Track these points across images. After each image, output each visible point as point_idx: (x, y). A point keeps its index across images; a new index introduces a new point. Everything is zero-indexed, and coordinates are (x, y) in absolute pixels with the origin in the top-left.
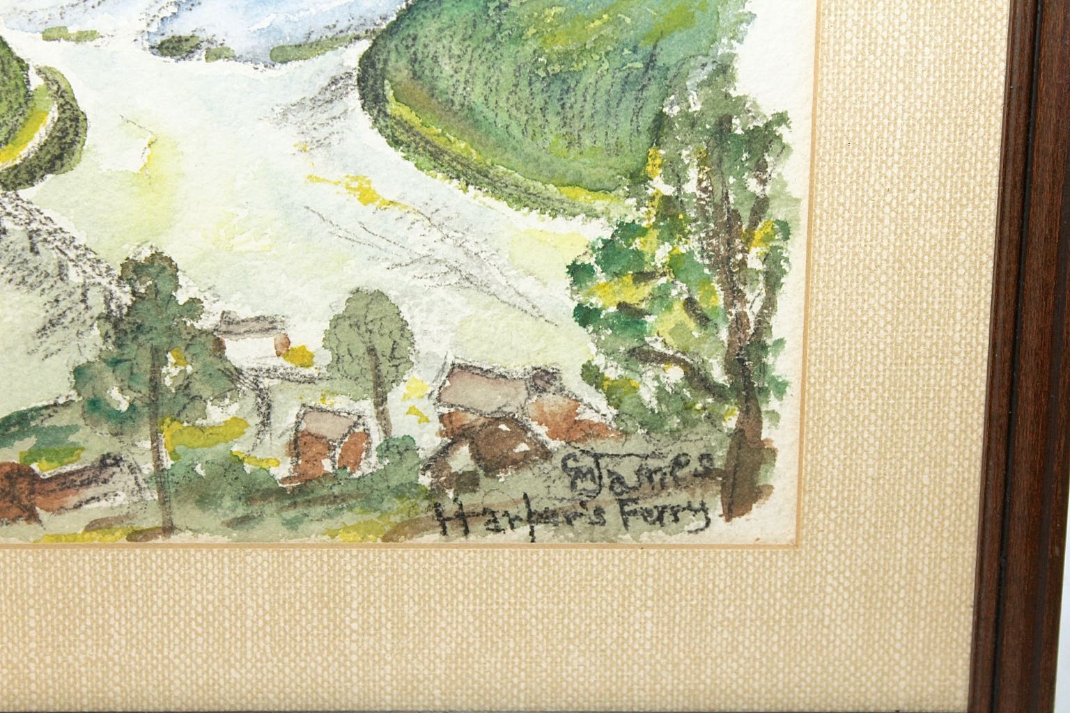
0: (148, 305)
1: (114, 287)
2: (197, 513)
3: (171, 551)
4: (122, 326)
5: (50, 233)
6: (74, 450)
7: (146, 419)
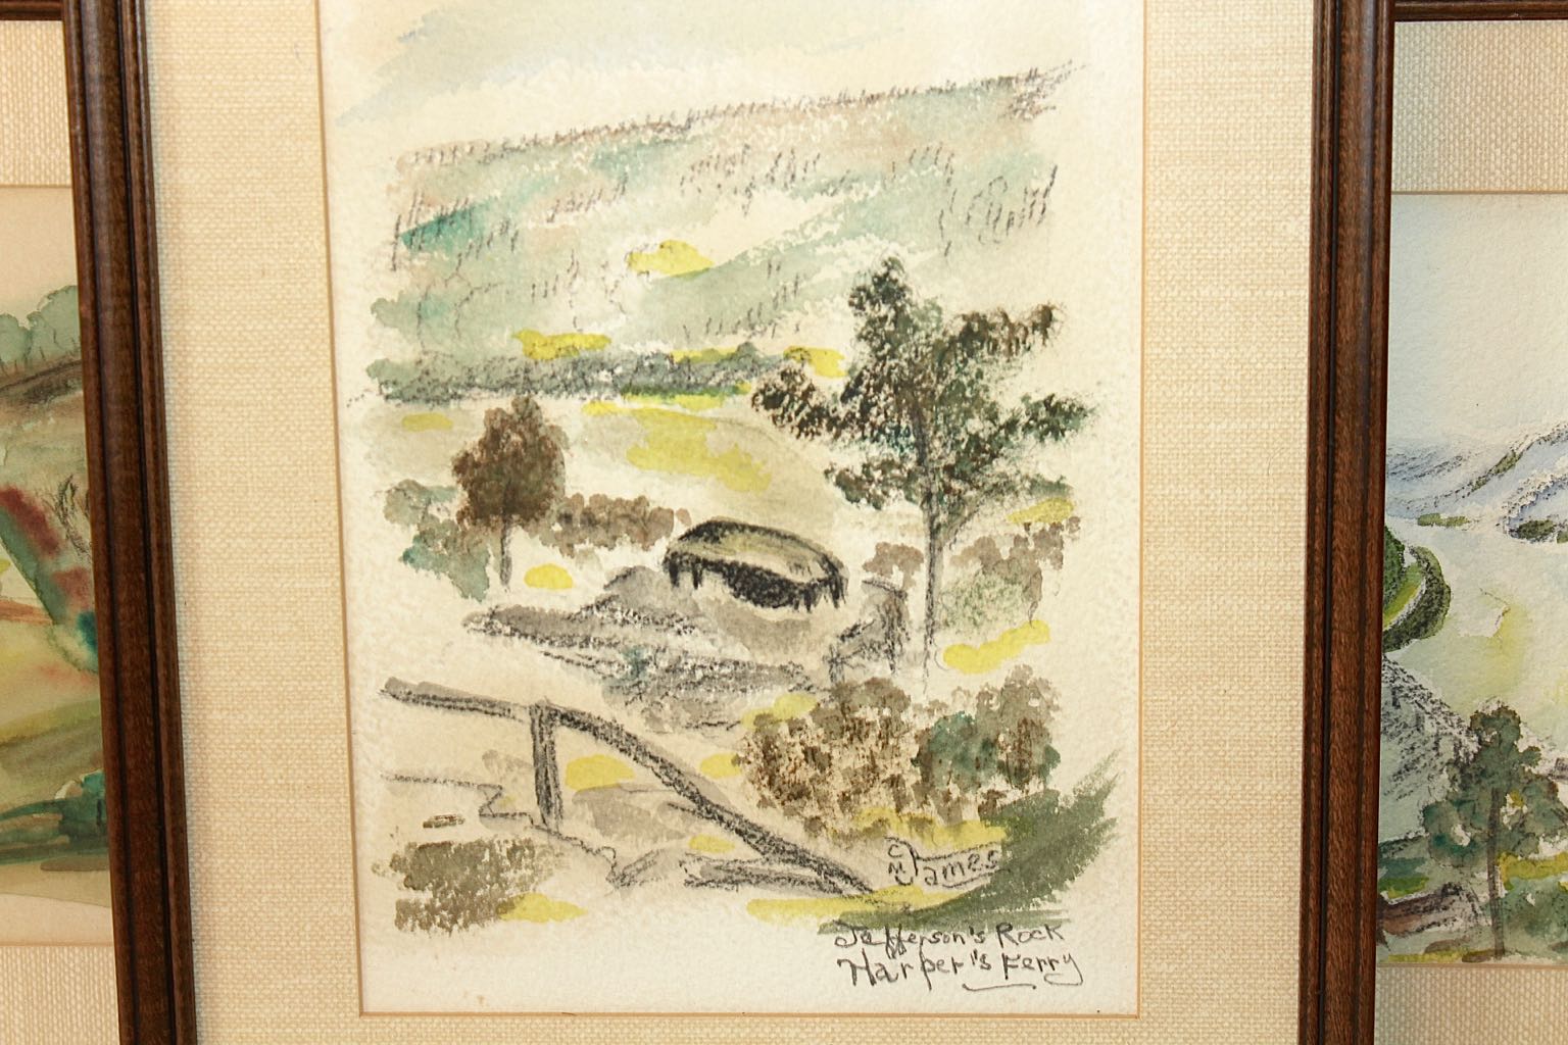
0: (1491, 752)
1: (1463, 737)
2: (1527, 937)
3: (1504, 972)
4: (1468, 771)
5: (1411, 690)
6: (1419, 880)
7: (1485, 853)
